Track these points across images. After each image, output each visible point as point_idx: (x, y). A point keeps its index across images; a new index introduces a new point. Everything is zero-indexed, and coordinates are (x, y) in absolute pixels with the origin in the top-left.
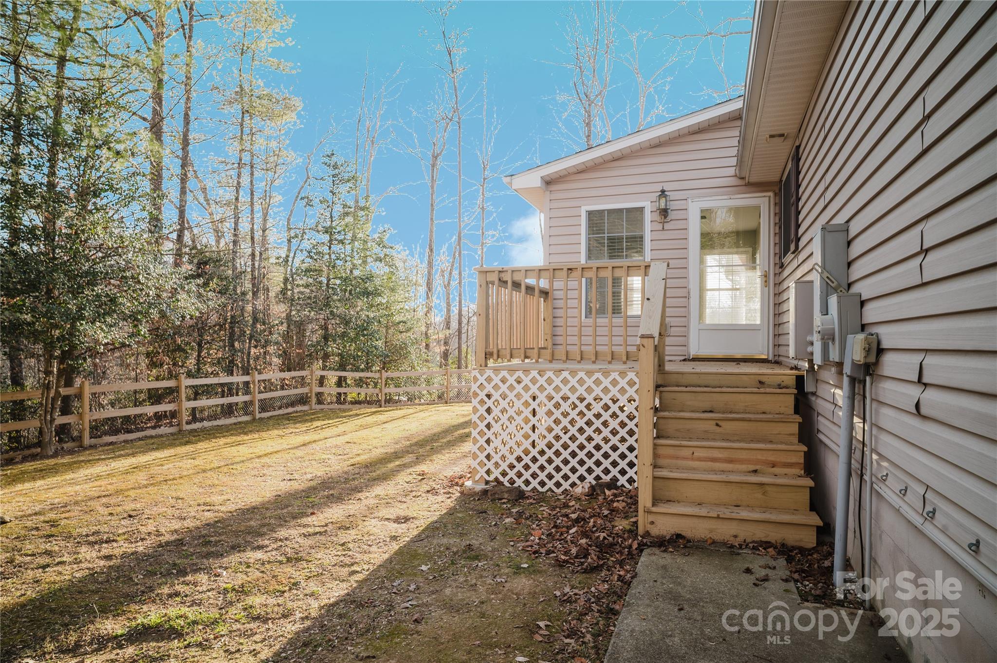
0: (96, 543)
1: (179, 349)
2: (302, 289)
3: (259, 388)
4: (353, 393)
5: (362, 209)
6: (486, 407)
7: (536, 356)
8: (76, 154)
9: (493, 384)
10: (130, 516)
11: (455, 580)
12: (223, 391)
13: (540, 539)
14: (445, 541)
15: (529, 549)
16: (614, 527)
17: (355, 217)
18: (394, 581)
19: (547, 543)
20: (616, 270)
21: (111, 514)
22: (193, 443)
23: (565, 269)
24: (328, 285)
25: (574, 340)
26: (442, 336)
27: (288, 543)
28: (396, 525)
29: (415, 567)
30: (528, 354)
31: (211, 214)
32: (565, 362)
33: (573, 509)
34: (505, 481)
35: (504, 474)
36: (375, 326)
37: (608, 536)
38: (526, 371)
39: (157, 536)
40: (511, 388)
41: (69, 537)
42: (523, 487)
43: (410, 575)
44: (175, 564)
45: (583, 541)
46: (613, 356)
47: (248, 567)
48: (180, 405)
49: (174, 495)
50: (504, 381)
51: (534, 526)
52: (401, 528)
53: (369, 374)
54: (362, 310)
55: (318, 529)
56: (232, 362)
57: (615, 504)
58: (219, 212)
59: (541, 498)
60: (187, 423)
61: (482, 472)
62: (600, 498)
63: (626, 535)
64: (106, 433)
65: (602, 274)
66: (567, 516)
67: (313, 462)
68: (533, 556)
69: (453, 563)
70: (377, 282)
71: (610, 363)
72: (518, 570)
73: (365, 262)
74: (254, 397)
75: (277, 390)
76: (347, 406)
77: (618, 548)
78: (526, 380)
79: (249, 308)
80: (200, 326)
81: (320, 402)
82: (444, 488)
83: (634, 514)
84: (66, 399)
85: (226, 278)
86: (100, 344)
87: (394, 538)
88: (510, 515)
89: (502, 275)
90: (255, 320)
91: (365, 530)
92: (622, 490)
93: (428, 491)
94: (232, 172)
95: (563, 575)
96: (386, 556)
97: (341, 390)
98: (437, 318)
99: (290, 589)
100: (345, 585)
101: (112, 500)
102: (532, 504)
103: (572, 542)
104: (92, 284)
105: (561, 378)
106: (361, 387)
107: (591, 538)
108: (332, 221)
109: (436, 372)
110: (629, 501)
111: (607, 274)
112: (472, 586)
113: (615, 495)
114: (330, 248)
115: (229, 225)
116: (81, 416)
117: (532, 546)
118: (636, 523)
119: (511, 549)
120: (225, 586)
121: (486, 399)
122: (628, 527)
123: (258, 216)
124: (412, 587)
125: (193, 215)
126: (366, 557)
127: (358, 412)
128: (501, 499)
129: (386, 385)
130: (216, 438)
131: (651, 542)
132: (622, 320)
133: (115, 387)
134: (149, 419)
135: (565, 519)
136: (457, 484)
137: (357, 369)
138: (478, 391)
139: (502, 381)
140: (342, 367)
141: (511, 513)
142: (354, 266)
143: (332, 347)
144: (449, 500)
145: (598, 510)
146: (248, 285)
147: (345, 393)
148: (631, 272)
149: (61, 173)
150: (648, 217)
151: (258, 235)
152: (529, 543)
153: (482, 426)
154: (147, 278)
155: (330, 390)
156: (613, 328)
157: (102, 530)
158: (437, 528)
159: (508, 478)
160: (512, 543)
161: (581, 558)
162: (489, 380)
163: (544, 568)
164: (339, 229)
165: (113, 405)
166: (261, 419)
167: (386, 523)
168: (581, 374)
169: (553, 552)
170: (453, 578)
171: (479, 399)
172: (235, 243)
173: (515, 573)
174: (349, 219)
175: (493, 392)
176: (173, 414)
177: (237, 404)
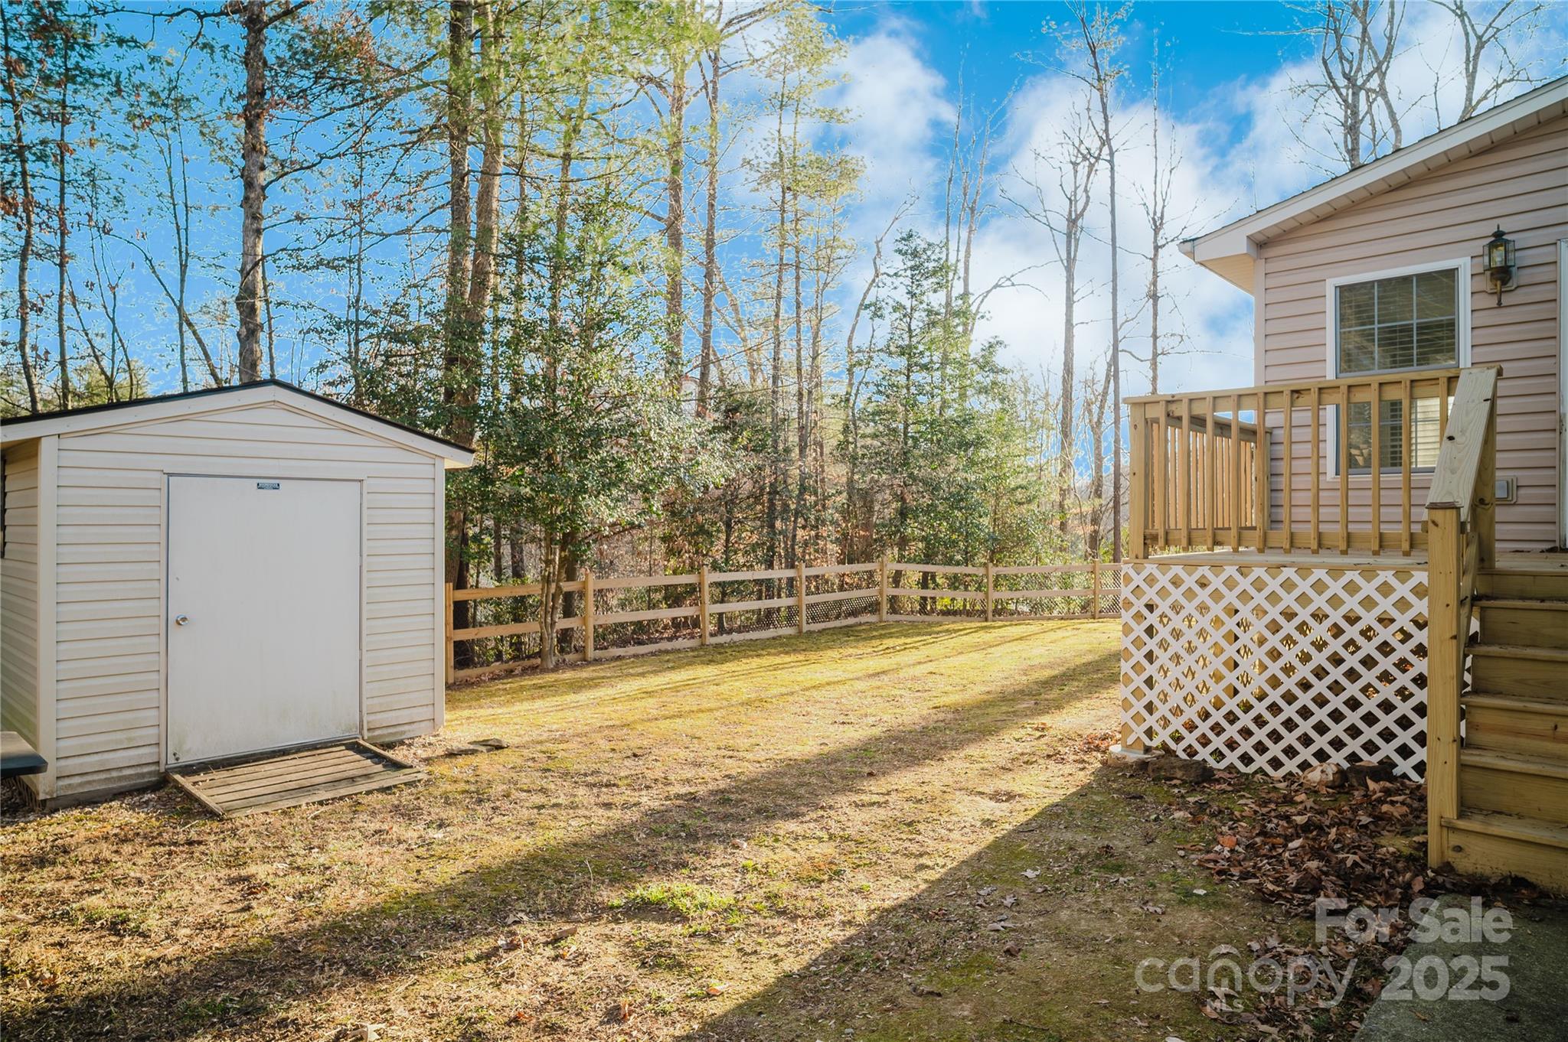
0: (594, 785)
1: (701, 530)
2: (869, 441)
3: (808, 587)
4: (945, 598)
5: (957, 314)
6: (1145, 624)
7: (1234, 541)
8: (578, 276)
9: (1157, 587)
10: (635, 755)
11: (1078, 900)
12: (760, 591)
13: (1232, 851)
14: (1068, 836)
15: (1211, 865)
16: (1377, 846)
17: (946, 328)
18: (981, 887)
19: (1244, 859)
20: (1386, 388)
21: (613, 750)
22: (718, 663)
23: (1287, 393)
24: (906, 433)
25: (1305, 513)
26: (1087, 508)
27: (832, 813)
28: (993, 804)
29: (1016, 871)
30: (1219, 539)
31: (744, 340)
32: (1288, 552)
33: (1300, 807)
34: (1179, 749)
35: (1178, 739)
36: (977, 495)
37: (1363, 860)
38: (1217, 567)
39: (666, 785)
40: (1190, 594)
41: (565, 775)
42: (1212, 762)
43: (1006, 881)
44: (684, 825)
45: (1313, 865)
46: (1383, 543)
47: (777, 840)
48: (702, 610)
49: (689, 731)
50: (1176, 582)
51: (1225, 829)
52: (999, 809)
53: (970, 570)
54: (957, 470)
55: (875, 798)
56: (771, 548)
57: (1385, 808)
58: (754, 336)
59: (1242, 783)
60: (712, 635)
61: (1139, 731)
62: (1356, 793)
63: (1400, 865)
64: (614, 644)
65: (1359, 396)
66: (1287, 818)
67: (878, 700)
68: (1216, 877)
69: (1077, 873)
70: (982, 425)
71: (1376, 553)
72: (1187, 898)
73: (963, 396)
74: (800, 600)
75: (833, 591)
76: (934, 618)
77: (1383, 886)
78: (1216, 582)
79: (795, 472)
80: (729, 499)
81: (894, 610)
82: (1076, 753)
83: (1422, 829)
84: (568, 596)
85: (763, 430)
86: (605, 524)
87: (988, 823)
88: (1183, 806)
89: (1173, 407)
90: (803, 489)
91: (945, 806)
92: (1403, 784)
93: (1049, 756)
94: (770, 278)
95: (1269, 917)
96: (973, 849)
97: (928, 593)
98: (1082, 480)
99: (831, 879)
100: (907, 884)
101: (616, 734)
102: (1225, 792)
103: (1291, 863)
104: (597, 445)
105: (1281, 578)
106: (956, 588)
107: (1328, 861)
108: (911, 337)
109: (1077, 568)
110: (1416, 804)
111: (1370, 396)
112: (1104, 911)
113: (1387, 792)
114: (908, 377)
115: (767, 352)
116: (584, 621)
117: (1216, 862)
118: (1425, 844)
119: (1179, 862)
120: (745, 862)
121: (1145, 612)
122: (1407, 851)
123: (807, 336)
124: (1009, 901)
125: (721, 344)
126: (942, 847)
127: (951, 627)
128: (1171, 779)
129: (996, 586)
130: (747, 657)
131: (1454, 884)
132: (1399, 477)
133: (624, 583)
134: (665, 627)
135: (1284, 823)
136: (1097, 748)
137: (949, 561)
138: (1132, 598)
139: (1174, 583)
140: (928, 558)
141: (1186, 803)
142: (945, 405)
143: (912, 529)
144: (1082, 773)
145: (1349, 815)
146: (793, 439)
147: (933, 599)
148: (1418, 391)
149: (563, 303)
150: (1465, 285)
151: (806, 365)
152: (1211, 856)
153: (1139, 656)
154: (659, 435)
155: (910, 592)
156: (1382, 492)
157: (602, 770)
158: (1058, 815)
159: (1183, 744)
160: (1182, 853)
161: (1306, 893)
162: (1151, 580)
163: (1234, 900)
164: (921, 348)
165: (623, 606)
166: (810, 633)
167: (978, 798)
168: (1320, 574)
169: (1254, 876)
170: (1075, 895)
171: (1133, 611)
172: (775, 378)
173: (1181, 902)
174: (937, 332)
175: (1157, 600)
176: (696, 623)
177: (779, 609)
